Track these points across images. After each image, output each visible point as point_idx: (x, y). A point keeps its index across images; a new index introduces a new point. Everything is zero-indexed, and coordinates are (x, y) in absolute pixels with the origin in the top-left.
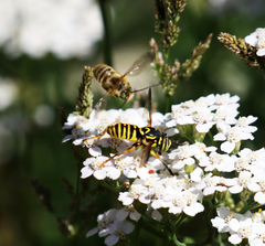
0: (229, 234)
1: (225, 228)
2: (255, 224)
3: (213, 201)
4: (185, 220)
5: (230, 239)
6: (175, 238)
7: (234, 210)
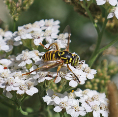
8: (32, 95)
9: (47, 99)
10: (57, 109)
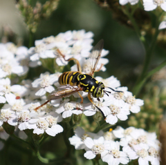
0: (84, 151)
1: (81, 145)
2: (107, 142)
3: (71, 122)
4: (48, 139)
5: (85, 155)
6: (39, 154)
7: (89, 130)
8: (54, 135)
9: (75, 141)
10: (89, 155)
